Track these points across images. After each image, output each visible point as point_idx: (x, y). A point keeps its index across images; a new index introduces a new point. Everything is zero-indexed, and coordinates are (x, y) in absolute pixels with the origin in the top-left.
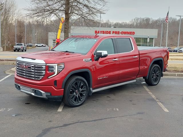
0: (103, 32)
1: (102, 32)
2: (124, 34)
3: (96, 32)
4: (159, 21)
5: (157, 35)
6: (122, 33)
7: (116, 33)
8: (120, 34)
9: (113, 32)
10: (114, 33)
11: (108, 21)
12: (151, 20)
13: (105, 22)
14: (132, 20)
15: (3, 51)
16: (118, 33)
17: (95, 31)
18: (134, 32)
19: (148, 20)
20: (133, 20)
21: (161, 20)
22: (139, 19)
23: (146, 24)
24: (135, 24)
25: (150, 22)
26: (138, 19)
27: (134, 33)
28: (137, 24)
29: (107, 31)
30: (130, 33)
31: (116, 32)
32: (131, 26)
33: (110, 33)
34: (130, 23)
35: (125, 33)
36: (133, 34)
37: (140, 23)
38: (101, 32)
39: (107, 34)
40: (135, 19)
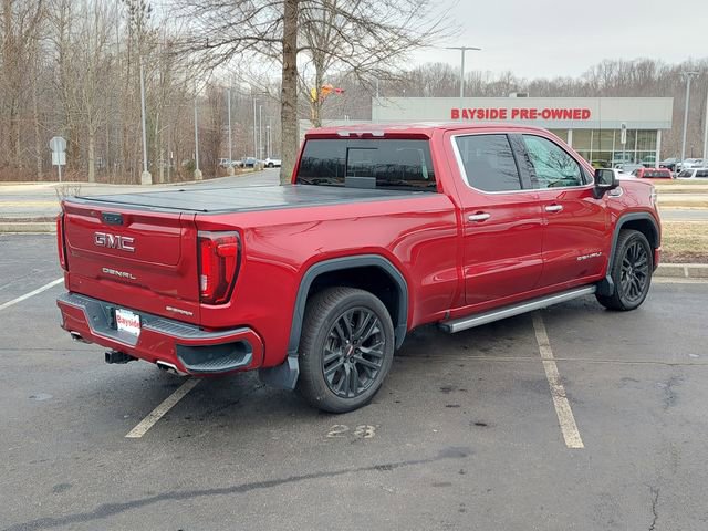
0: (480, 112)
1: (476, 114)
2: (554, 117)
3: (455, 114)
4: (686, 69)
5: (669, 116)
6: (546, 114)
7: (524, 113)
8: (540, 118)
9: (515, 113)
10: (519, 116)
11: (509, 74)
12: (658, 68)
13: (497, 79)
14: (593, 68)
15: (154, 183)
16: (532, 114)
17: (453, 111)
18: (588, 111)
19: (646, 67)
20: (596, 70)
21: (695, 65)
22: (615, 64)
23: (640, 82)
24: (602, 82)
25: (656, 75)
26: (613, 64)
27: (586, 114)
28: (608, 82)
29: (496, 111)
30: (575, 114)
31: (526, 111)
32: (585, 91)
33: (502, 114)
34: (584, 81)
35: (556, 114)
36: (584, 118)
37: (620, 79)
38: (472, 114)
39: (492, 117)
40: (600, 67)
